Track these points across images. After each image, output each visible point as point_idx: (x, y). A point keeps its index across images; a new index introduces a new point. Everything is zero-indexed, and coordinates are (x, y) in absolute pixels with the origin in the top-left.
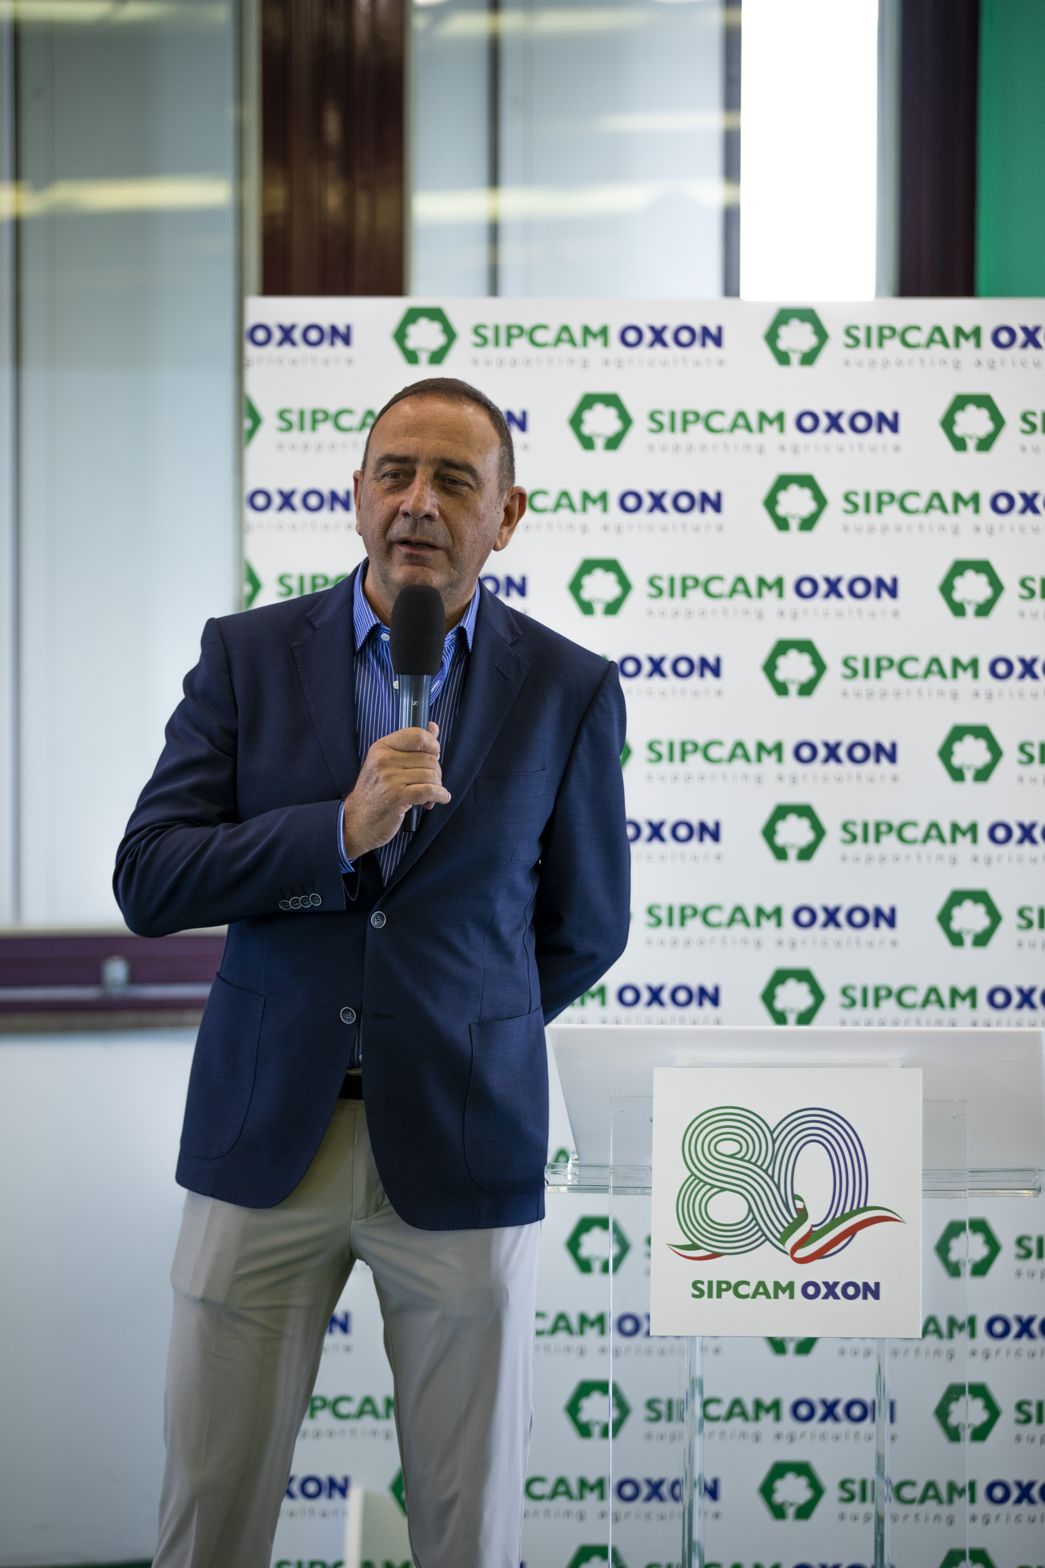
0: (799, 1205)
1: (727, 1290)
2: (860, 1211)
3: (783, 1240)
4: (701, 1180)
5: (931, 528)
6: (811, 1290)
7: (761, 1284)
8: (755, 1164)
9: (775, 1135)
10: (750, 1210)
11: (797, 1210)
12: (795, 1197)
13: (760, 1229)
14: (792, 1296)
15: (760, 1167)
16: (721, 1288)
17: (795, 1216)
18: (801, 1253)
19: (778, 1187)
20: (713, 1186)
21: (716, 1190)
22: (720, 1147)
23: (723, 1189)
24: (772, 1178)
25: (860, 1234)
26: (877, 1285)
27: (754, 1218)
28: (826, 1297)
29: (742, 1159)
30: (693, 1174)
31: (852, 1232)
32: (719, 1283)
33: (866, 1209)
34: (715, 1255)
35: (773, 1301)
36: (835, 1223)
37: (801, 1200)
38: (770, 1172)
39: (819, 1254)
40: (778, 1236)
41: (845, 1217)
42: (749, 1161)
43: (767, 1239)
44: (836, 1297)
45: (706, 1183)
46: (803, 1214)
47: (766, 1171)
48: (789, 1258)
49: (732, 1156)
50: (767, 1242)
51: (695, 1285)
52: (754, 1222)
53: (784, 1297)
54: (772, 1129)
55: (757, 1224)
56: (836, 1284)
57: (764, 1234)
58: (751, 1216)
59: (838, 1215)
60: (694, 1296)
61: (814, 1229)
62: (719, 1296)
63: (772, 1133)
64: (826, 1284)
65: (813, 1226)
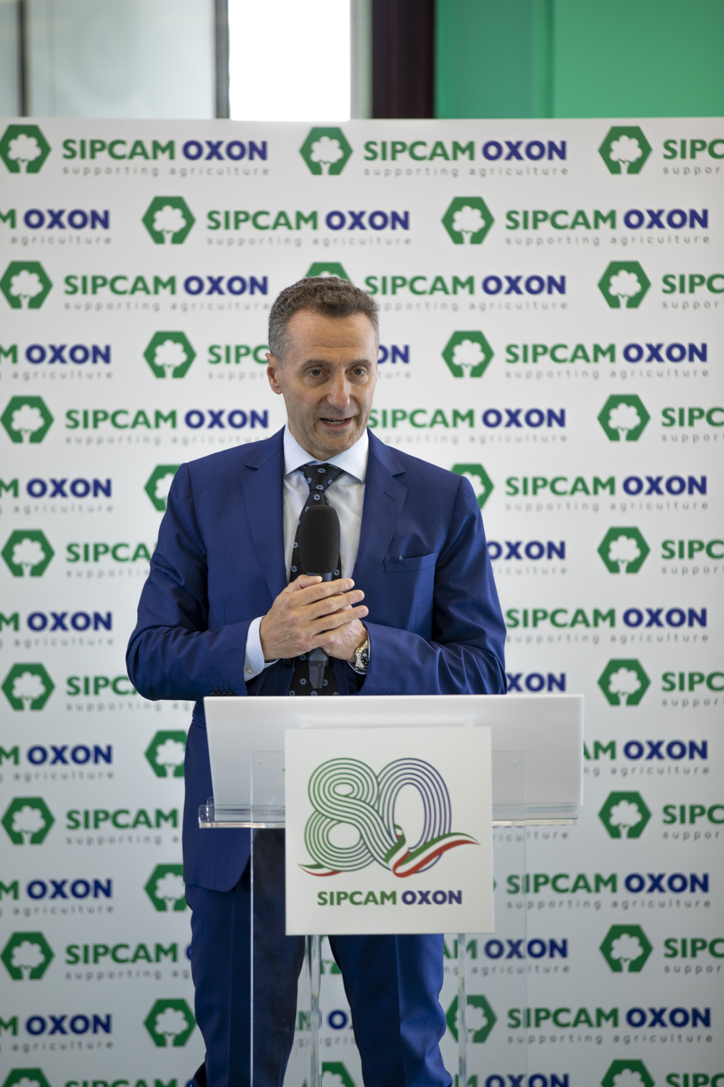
0: (399, 832)
1: (345, 898)
2: (445, 836)
3: (387, 859)
4: (323, 815)
5: (435, 306)
6: (409, 898)
7: (371, 894)
8: (364, 802)
9: (379, 779)
10: (362, 837)
11: (398, 837)
12: (396, 827)
13: (370, 852)
14: (394, 902)
15: (368, 804)
16: (340, 897)
17: (396, 840)
18: (401, 869)
19: (382, 819)
20: (332, 819)
21: (334, 822)
22: (338, 789)
23: (340, 822)
24: (377, 812)
25: (446, 854)
26: (460, 893)
27: (365, 843)
28: (421, 903)
29: (354, 798)
30: (317, 810)
31: (439, 852)
32: (339, 894)
33: (450, 834)
34: (335, 872)
35: (380, 906)
36: (427, 845)
37: (400, 828)
38: (376, 807)
39: (415, 870)
40: (383, 856)
41: (434, 841)
42: (360, 800)
43: (375, 859)
44: (428, 902)
45: (327, 817)
46: (402, 840)
47: (373, 807)
48: (391, 873)
49: (347, 796)
50: (375, 862)
51: (320, 895)
52: (364, 847)
53: (388, 903)
54: (377, 774)
55: (367, 848)
56: (428, 893)
57: (372, 855)
58: (362, 842)
59: (429, 839)
60: (320, 904)
61: (411, 851)
62: (339, 903)
63: (377, 778)
64: (421, 893)
65: (410, 848)
